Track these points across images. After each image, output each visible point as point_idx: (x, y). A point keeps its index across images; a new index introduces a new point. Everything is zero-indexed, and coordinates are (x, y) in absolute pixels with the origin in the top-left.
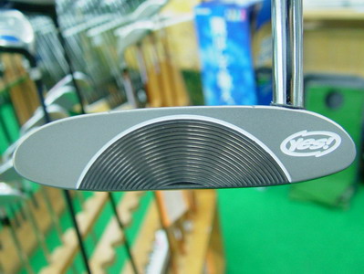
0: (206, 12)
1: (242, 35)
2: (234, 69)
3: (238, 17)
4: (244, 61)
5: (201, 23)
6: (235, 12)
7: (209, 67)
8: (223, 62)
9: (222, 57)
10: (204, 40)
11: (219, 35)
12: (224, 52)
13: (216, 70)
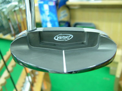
0: (42, 2)
1: (54, 10)
2: (52, 21)
3: (52, 4)
4: (55, 19)
5: (41, 6)
6: (51, 2)
7: (44, 21)
8: (48, 19)
9: (48, 18)
10: (42, 12)
11: (47, 10)
12: (49, 16)
13: (46, 22)
